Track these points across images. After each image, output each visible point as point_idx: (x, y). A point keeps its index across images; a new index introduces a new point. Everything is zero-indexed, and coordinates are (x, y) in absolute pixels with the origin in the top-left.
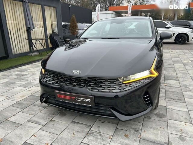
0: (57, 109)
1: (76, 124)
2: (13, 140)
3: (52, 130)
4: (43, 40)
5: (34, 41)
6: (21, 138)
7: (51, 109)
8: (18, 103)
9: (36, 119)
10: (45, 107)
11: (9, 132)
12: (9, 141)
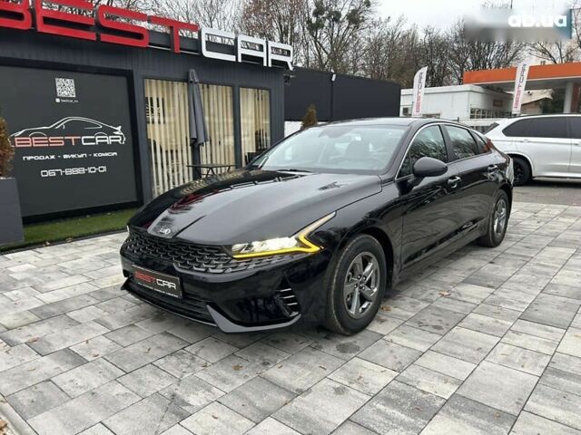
0: (156, 309)
1: (166, 337)
2: (53, 342)
3: (119, 339)
4: (223, 168)
5: (205, 171)
6: (65, 340)
7: (146, 307)
8: (101, 292)
9: (108, 320)
10: (139, 304)
11: (55, 330)
12: (46, 342)
